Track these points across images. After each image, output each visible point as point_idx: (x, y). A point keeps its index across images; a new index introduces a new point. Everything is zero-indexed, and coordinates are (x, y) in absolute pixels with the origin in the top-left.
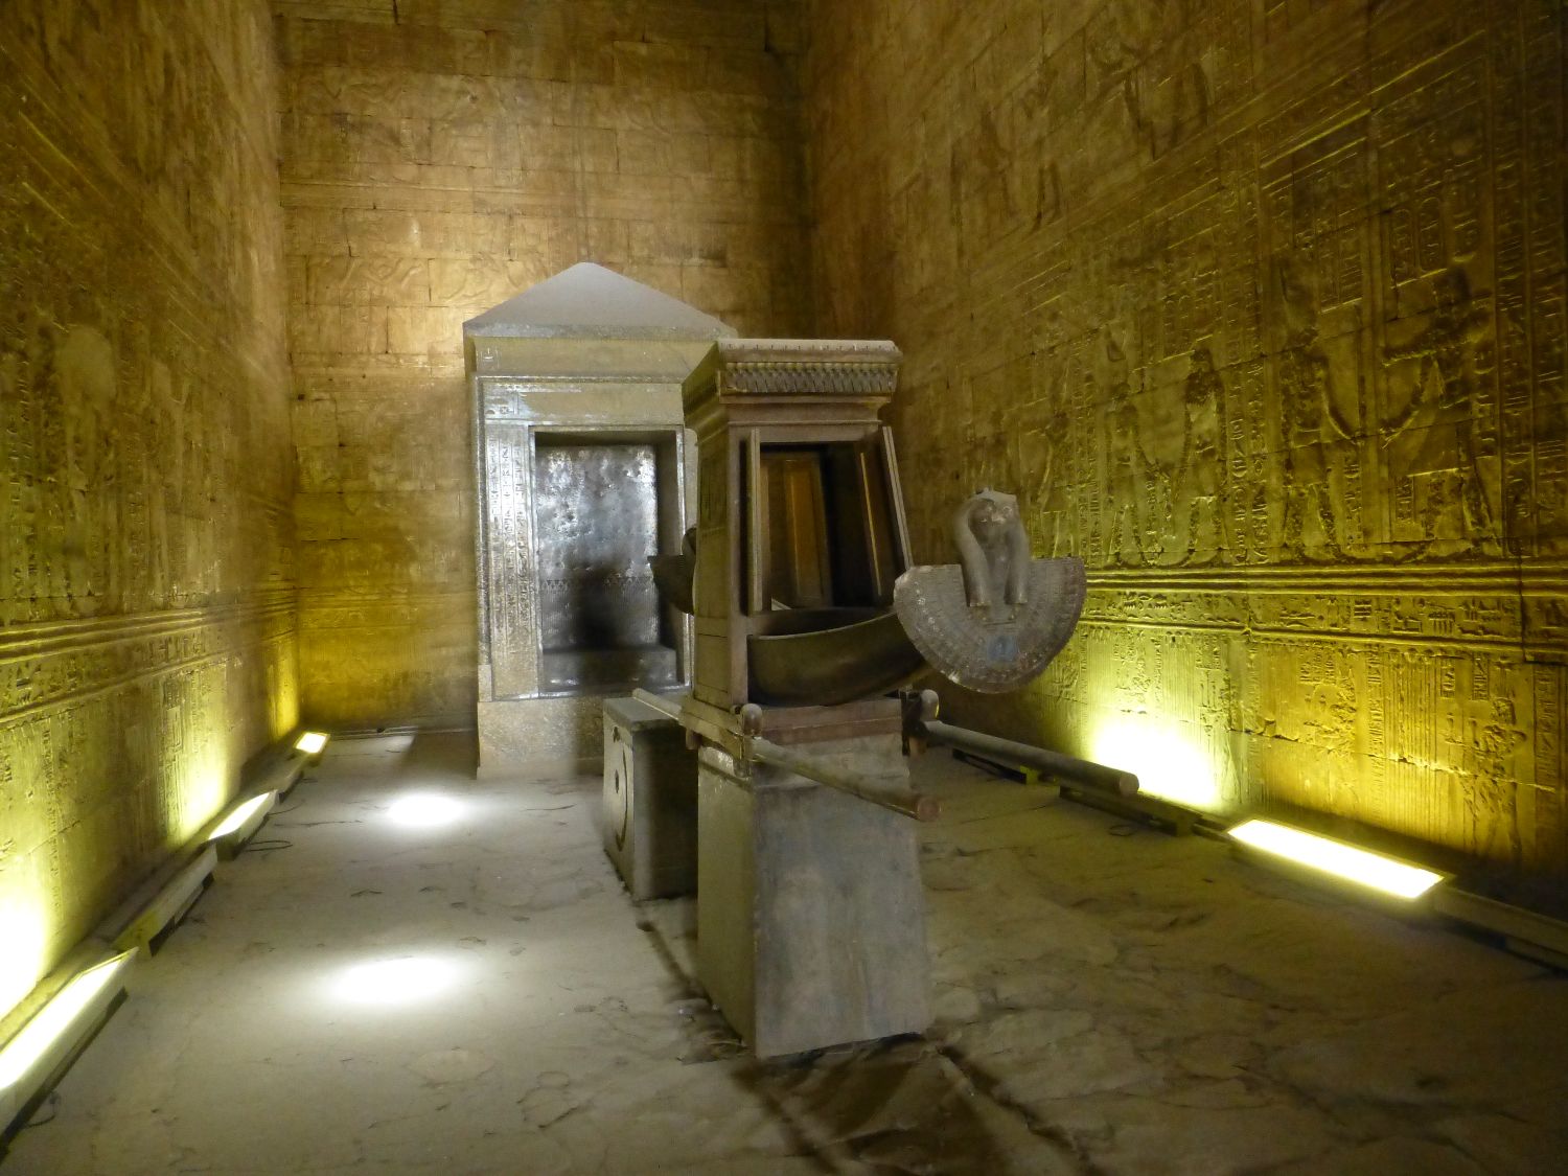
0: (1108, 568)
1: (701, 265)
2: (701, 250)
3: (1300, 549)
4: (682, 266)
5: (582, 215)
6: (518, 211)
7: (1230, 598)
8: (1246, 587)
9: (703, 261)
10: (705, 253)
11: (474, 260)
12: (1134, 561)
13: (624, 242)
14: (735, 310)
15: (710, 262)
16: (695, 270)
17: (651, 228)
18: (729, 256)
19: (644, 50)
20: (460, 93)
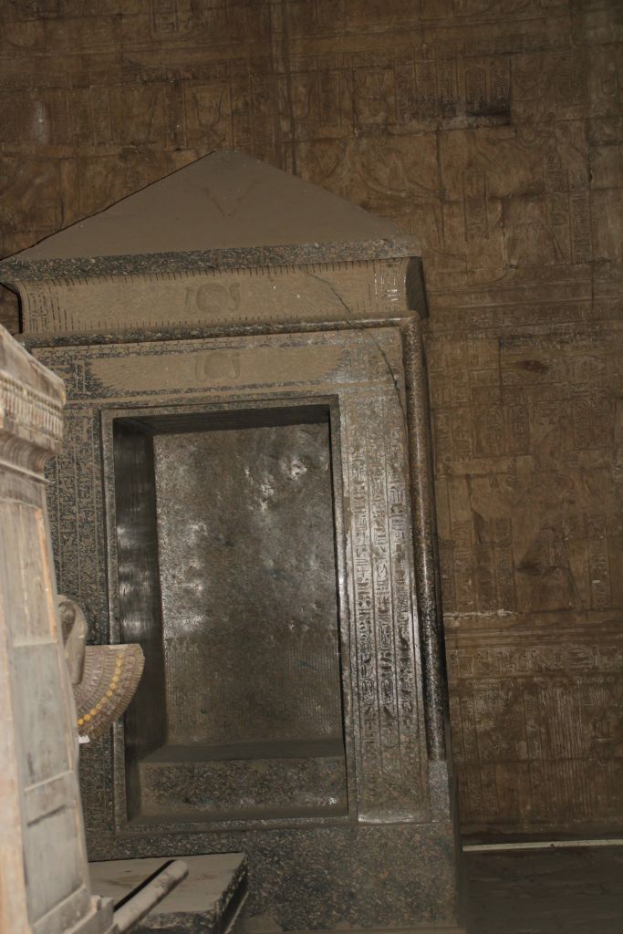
1: (470, 126)
2: (470, 103)
4: (438, 132)
5: (281, 69)
6: (188, 75)
9: (472, 120)
10: (476, 107)
11: (123, 157)
13: (347, 104)
14: (529, 193)
15: (483, 120)
16: (459, 137)
17: (389, 77)
18: (518, 108)
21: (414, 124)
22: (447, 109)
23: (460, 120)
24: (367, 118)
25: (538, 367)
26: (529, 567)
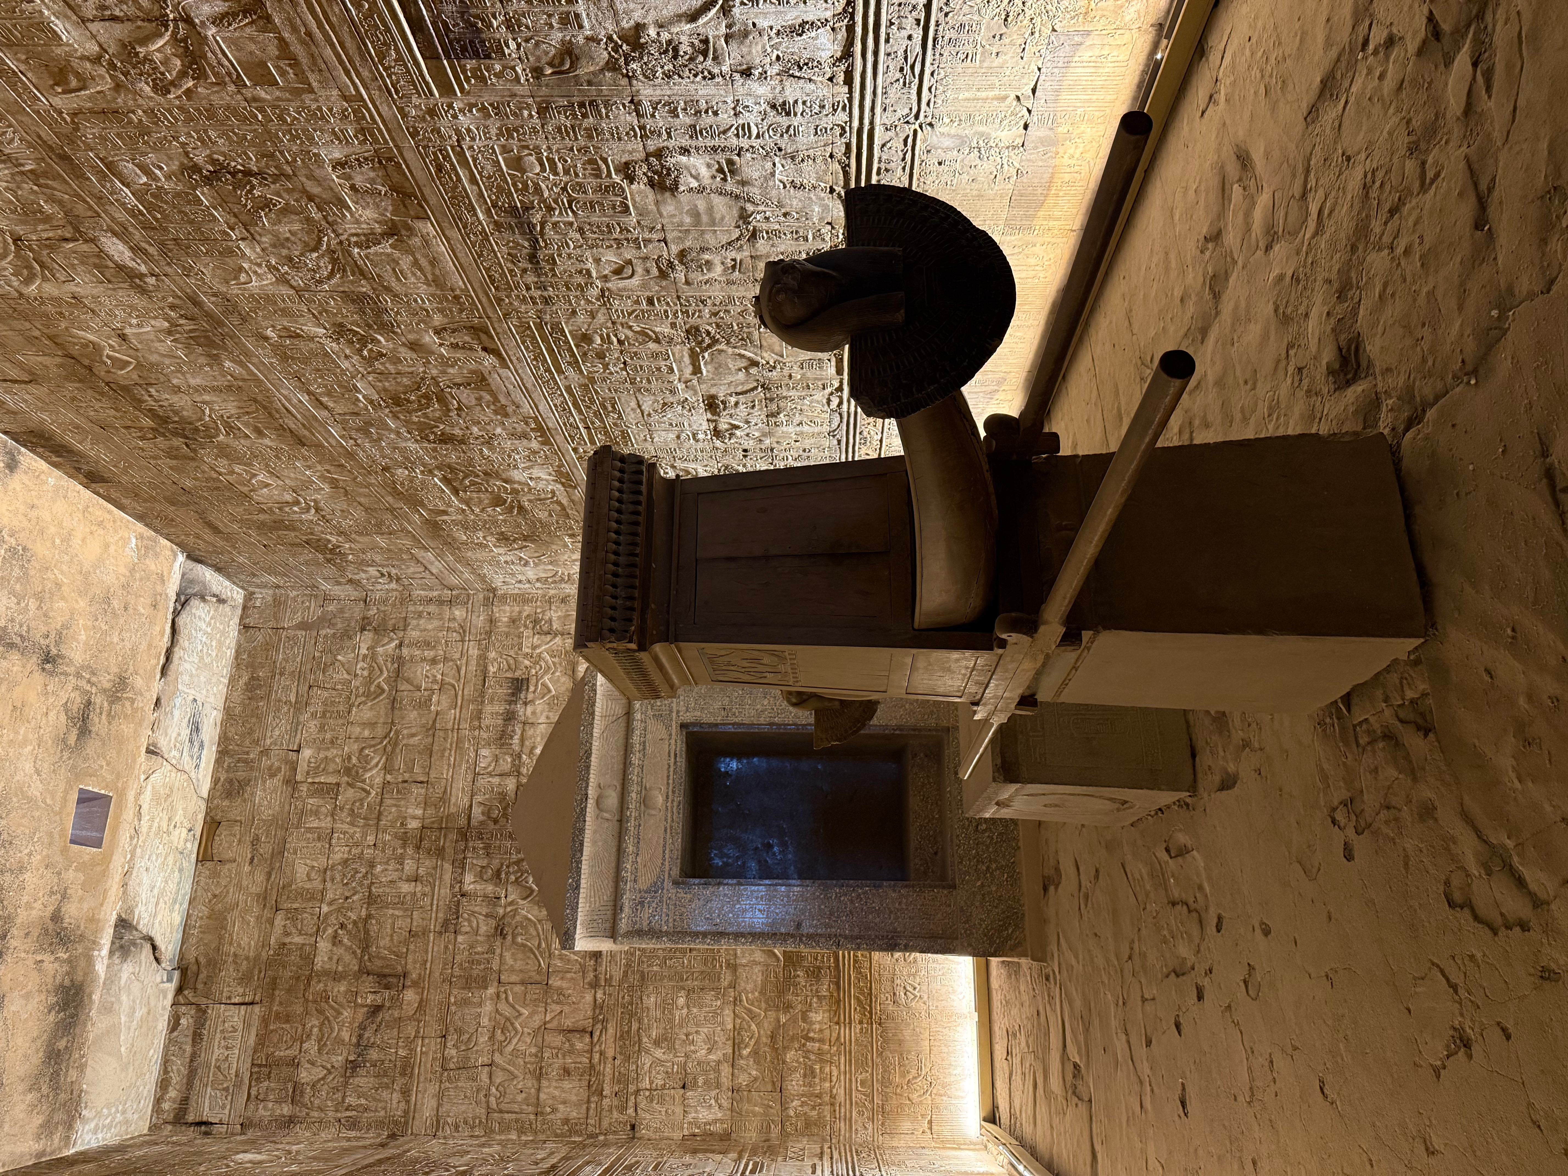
1: (524, 703)
2: (510, 702)
3: (835, 62)
7: (883, 146)
8: (872, 123)
9: (521, 702)
10: (513, 699)
13: (496, 780)
15: (522, 696)
16: (530, 709)
17: (484, 752)
18: (518, 674)
19: (307, 753)
20: (335, 940)
22: (511, 716)
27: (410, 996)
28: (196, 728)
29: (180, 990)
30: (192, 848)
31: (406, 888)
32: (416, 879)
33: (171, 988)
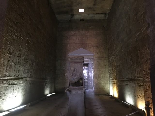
0: (126, 79)
3: (138, 76)
5: (84, 43)
6: (78, 43)
7: (134, 82)
8: (135, 80)
11: (73, 48)
12: (128, 78)
14: (99, 52)
16: (95, 48)
17: (91, 44)
18: (99, 47)
19: (90, 28)
20: (73, 33)
21: (92, 47)
22: (94, 46)
23: (95, 47)
24: (89, 47)
25: (99, 63)
26: (98, 76)
27: (68, 40)
28: (92, 17)
29: (69, 20)
30: (81, 19)
31: (78, 39)
32: (79, 39)
33: (69, 19)
